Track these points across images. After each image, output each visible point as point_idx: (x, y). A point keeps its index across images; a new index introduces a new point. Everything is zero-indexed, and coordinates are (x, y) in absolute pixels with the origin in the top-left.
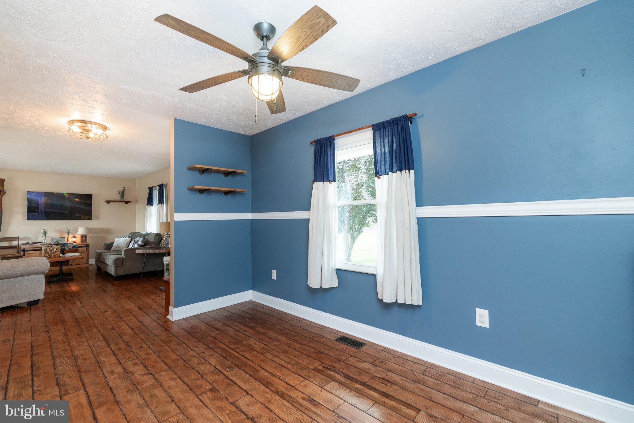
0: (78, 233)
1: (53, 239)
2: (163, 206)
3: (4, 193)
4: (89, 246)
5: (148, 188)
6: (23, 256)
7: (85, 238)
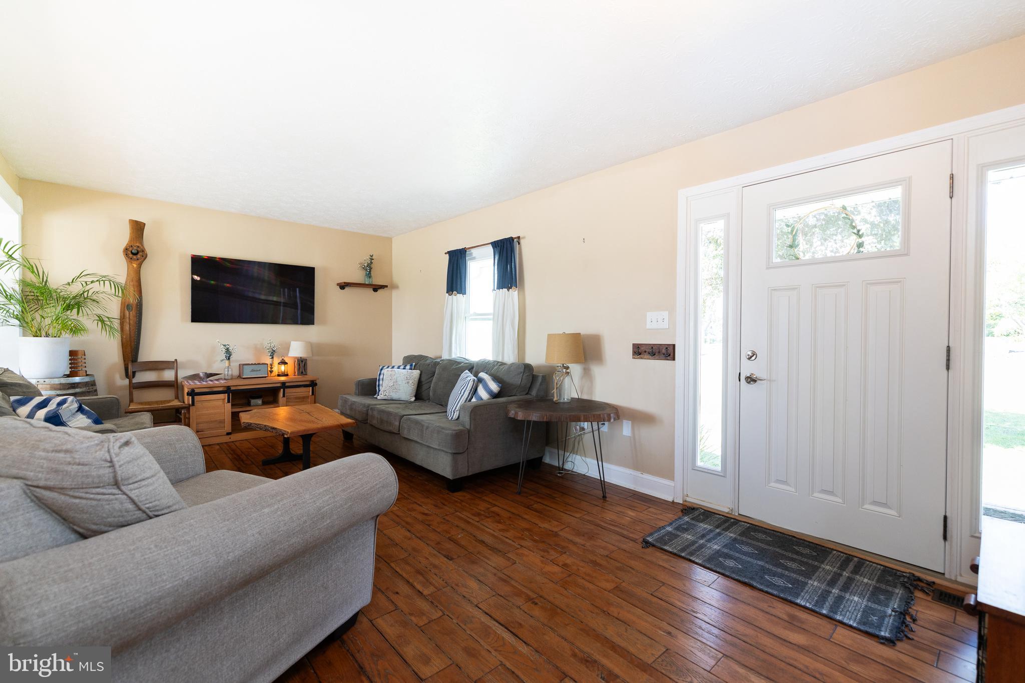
0: (289, 355)
1: (244, 366)
2: (514, 293)
3: (145, 257)
4: (316, 384)
5: (446, 253)
6: (191, 408)
7: (305, 365)
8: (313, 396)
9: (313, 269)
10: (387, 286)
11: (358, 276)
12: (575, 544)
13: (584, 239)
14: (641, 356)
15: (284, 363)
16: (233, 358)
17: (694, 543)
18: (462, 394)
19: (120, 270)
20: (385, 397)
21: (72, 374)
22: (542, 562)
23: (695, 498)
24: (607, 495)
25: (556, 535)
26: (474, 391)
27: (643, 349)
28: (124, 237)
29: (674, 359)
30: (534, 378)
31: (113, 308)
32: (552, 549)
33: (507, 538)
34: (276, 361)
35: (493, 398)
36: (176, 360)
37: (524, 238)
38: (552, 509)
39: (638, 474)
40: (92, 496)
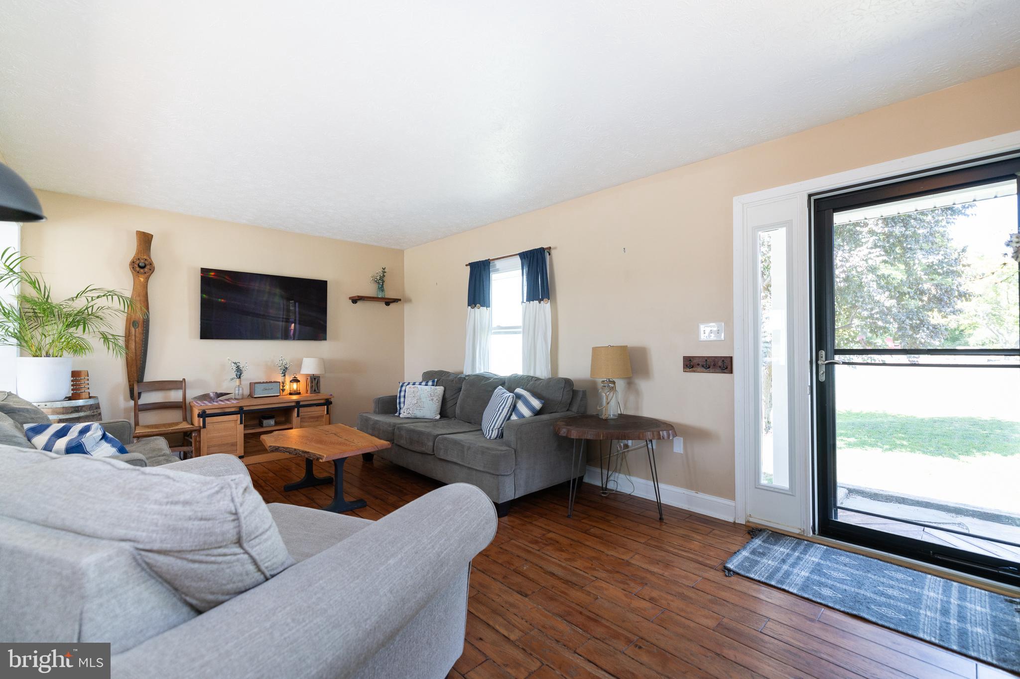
0: (301, 373)
2: (546, 306)
3: (152, 270)
4: (331, 403)
5: (466, 265)
6: (202, 431)
7: (318, 383)
8: (328, 415)
9: (326, 282)
10: (400, 300)
11: (370, 290)
12: (652, 573)
13: (624, 249)
14: (693, 369)
15: (296, 380)
16: (243, 376)
17: (777, 570)
18: (500, 411)
19: (125, 284)
20: (409, 416)
21: (73, 397)
22: (626, 596)
23: (758, 519)
24: (664, 517)
25: (628, 564)
26: (514, 408)
27: (695, 361)
28: (130, 250)
29: (731, 372)
30: (574, 393)
31: (118, 326)
32: (630, 580)
33: (576, 568)
34: (288, 378)
35: (535, 416)
36: (184, 379)
37: (555, 248)
38: (612, 534)
39: (692, 493)
40: (213, 559)
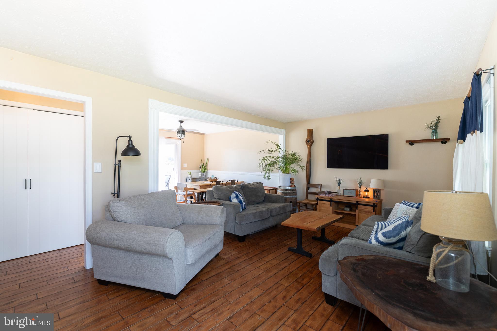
0: (370, 187)
1: (346, 190)
3: (313, 142)
10: (449, 139)
11: (428, 134)
15: (367, 190)
16: (341, 185)
21: (291, 186)
34: (363, 189)
36: (321, 184)
